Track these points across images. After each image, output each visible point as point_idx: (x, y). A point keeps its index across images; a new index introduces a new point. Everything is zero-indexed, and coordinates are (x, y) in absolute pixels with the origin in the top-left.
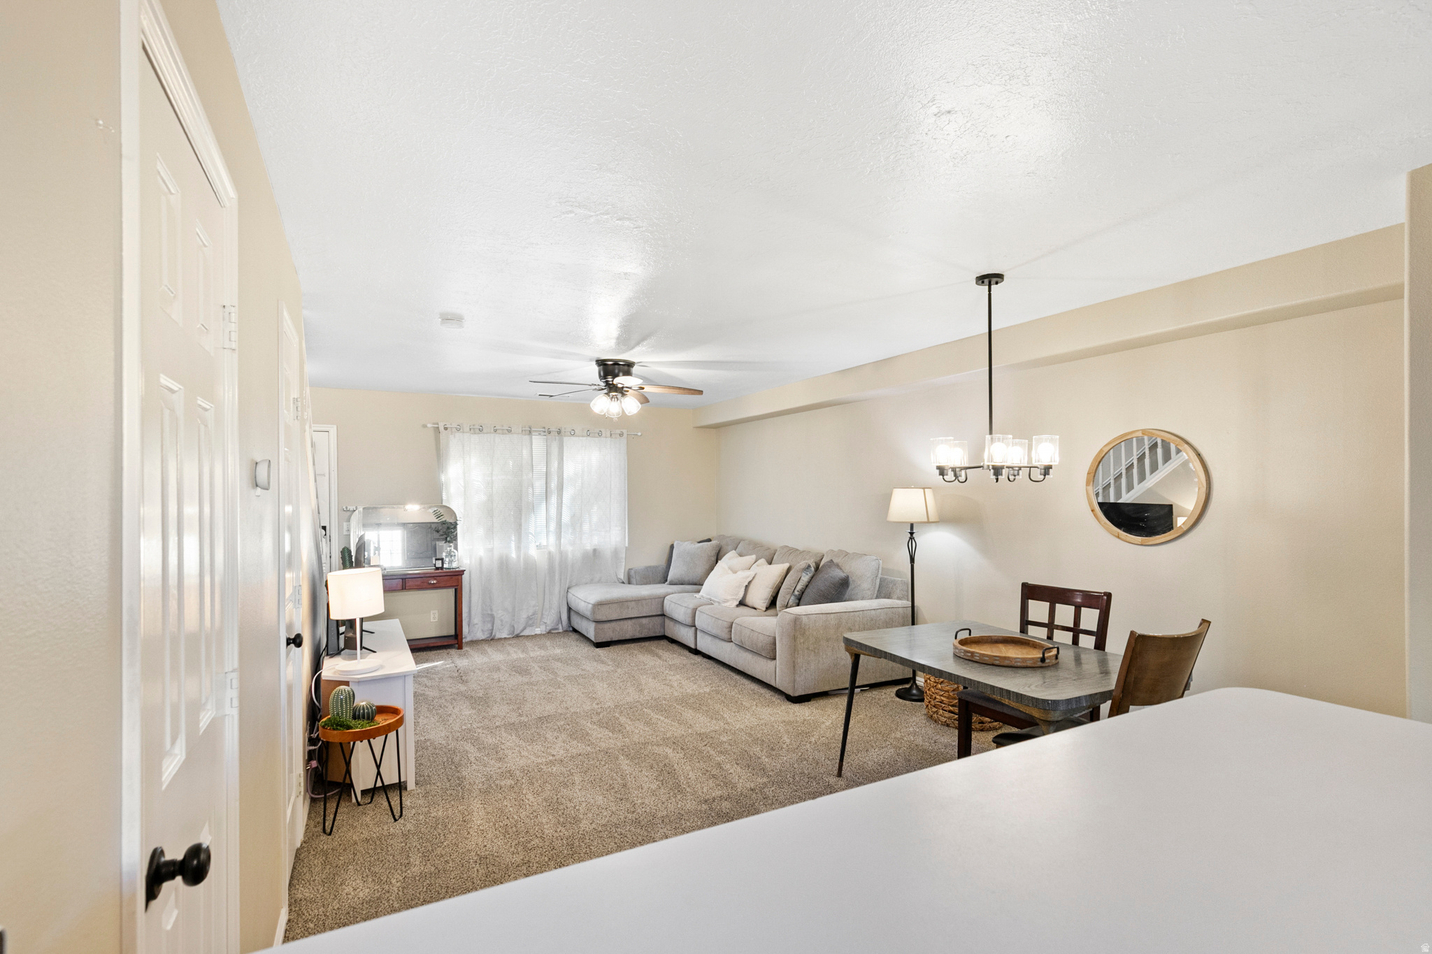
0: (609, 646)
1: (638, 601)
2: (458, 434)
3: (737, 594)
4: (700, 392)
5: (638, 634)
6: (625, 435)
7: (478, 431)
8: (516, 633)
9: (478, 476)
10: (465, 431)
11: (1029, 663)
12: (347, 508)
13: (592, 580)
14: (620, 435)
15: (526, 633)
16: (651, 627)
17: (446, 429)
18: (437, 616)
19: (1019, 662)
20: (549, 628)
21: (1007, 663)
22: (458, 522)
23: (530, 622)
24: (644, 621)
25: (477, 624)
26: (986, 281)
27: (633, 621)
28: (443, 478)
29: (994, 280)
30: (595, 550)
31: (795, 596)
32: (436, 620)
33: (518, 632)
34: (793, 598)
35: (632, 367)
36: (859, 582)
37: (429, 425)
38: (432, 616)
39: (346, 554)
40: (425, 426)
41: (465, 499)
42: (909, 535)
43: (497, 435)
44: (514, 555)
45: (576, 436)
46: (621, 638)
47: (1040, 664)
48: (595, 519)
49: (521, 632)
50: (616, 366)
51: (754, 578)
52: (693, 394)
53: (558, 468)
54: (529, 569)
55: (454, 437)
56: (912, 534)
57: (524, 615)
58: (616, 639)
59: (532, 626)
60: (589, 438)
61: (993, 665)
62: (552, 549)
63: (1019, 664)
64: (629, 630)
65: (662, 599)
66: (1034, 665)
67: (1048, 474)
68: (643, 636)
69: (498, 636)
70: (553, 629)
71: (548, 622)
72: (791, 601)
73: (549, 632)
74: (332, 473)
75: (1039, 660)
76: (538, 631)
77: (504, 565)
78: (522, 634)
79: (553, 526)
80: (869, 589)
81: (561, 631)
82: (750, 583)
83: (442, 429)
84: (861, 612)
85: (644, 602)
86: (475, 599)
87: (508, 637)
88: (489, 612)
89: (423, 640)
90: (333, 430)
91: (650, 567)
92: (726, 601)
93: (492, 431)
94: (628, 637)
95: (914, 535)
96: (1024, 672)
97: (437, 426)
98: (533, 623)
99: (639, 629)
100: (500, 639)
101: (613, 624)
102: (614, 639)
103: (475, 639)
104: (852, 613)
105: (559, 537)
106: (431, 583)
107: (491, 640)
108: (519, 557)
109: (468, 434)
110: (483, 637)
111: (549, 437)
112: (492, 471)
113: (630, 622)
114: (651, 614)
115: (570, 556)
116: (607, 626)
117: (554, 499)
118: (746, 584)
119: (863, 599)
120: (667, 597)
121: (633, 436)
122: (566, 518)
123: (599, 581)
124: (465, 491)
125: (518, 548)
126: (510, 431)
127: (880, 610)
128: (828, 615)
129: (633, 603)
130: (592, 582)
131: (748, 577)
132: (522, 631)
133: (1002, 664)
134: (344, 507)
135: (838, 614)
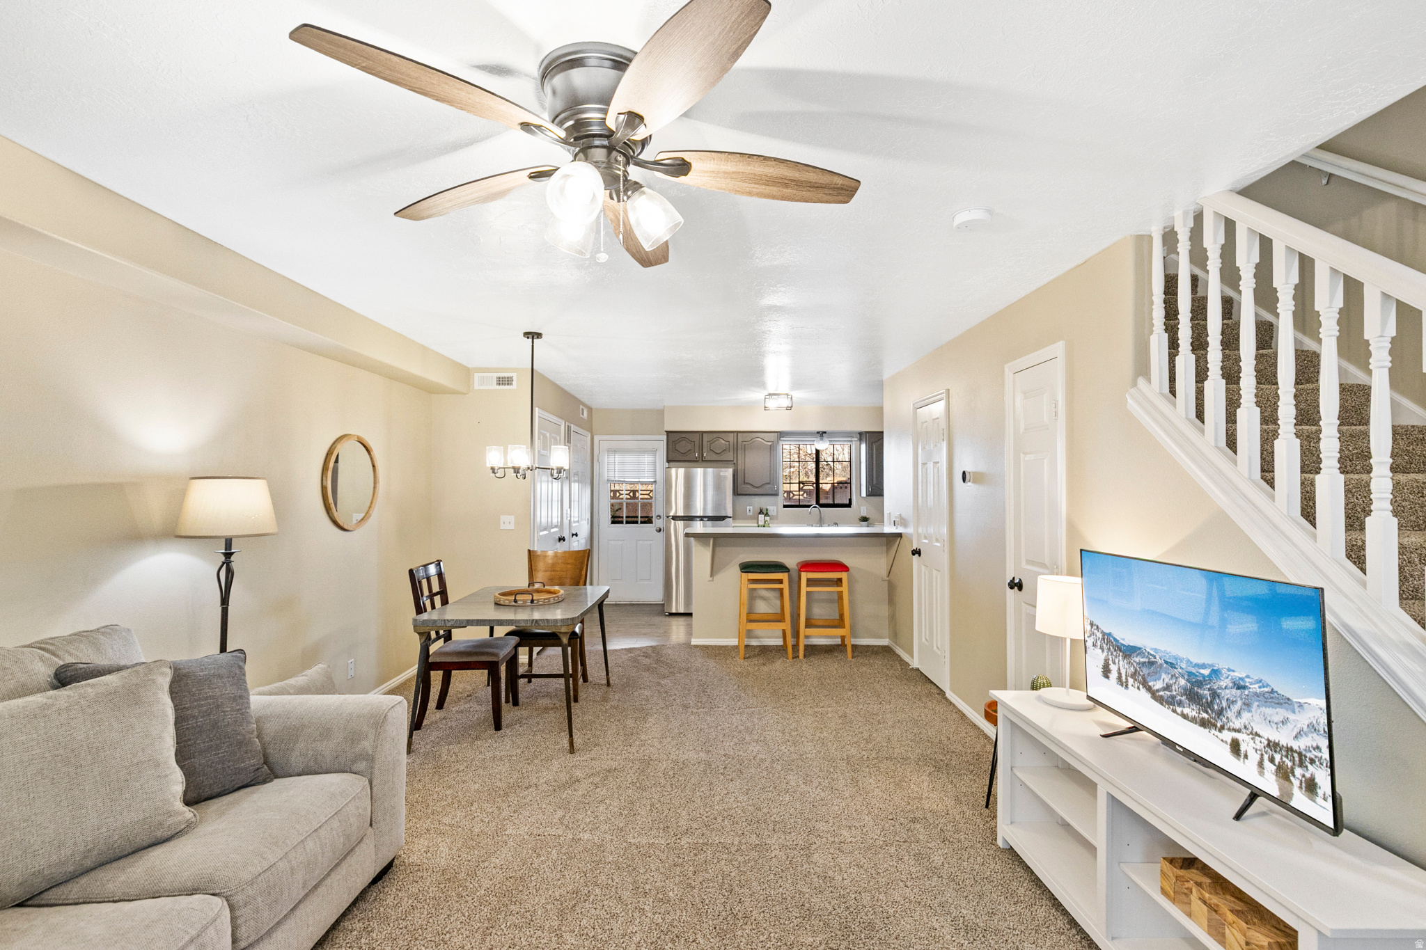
56: (228, 555)
95: (232, 558)
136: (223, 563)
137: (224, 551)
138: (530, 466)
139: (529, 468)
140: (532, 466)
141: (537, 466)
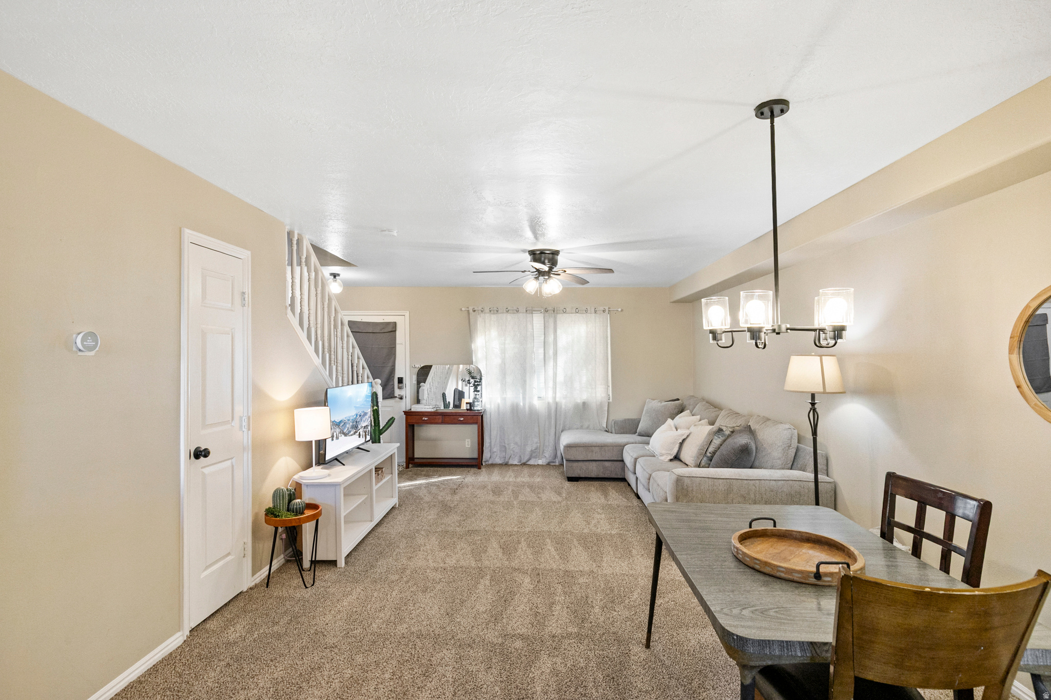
0: (577, 481)
1: (602, 446)
2: (482, 315)
3: (671, 450)
4: (611, 271)
5: (601, 474)
6: (607, 311)
7: (496, 312)
8: (522, 462)
9: (496, 345)
10: (486, 311)
11: (796, 577)
12: (414, 366)
13: (582, 426)
14: (603, 311)
15: (531, 462)
16: (611, 470)
18: (470, 443)
19: (782, 572)
20: (548, 461)
21: (767, 570)
23: (534, 454)
24: (607, 464)
25: (495, 452)
26: (766, 110)
27: (597, 463)
28: (473, 347)
29: (777, 109)
30: (584, 403)
31: (708, 457)
32: (469, 446)
33: (524, 461)
34: (705, 459)
35: (558, 255)
36: (770, 451)
37: (463, 309)
38: (467, 443)
39: (375, 397)
40: (461, 310)
41: (488, 360)
42: (810, 406)
43: (509, 314)
44: (522, 404)
45: (567, 313)
46: (587, 476)
47: (813, 581)
48: (584, 379)
49: (527, 462)
50: (543, 255)
51: (688, 436)
52: (606, 273)
53: (554, 338)
54: (533, 414)
55: (479, 317)
56: (813, 404)
57: (529, 449)
58: (584, 476)
59: (536, 458)
60: (577, 314)
61: (753, 569)
62: (551, 401)
63: (783, 575)
64: (593, 470)
65: (621, 447)
66: (803, 581)
67: (841, 338)
68: (606, 476)
69: (511, 462)
70: (550, 462)
71: (547, 456)
72: (703, 461)
73: (548, 464)
75: (813, 575)
76: (540, 462)
77: (515, 410)
78: (528, 463)
79: (551, 384)
80: (779, 459)
81: (557, 464)
82: (684, 440)
83: (471, 311)
84: (757, 481)
85: (606, 448)
86: (494, 433)
87: (517, 464)
88: (503, 444)
89: (459, 460)
90: (407, 314)
91: (628, 419)
92: (662, 455)
93: (505, 311)
94: (593, 475)
95: (816, 406)
96: (785, 586)
97: (468, 309)
98: (537, 455)
99: (602, 470)
100: (511, 465)
101: (580, 464)
102: (581, 476)
103: (494, 463)
104: (746, 482)
105: (555, 392)
106: (460, 420)
107: (506, 465)
108: (524, 405)
109: (488, 315)
110: (500, 462)
111: (547, 314)
112: (505, 340)
113: (594, 464)
114: (612, 459)
115: (563, 407)
116: (575, 464)
117: (551, 364)
118: (681, 441)
119: (772, 468)
120: (626, 447)
121: (615, 312)
122: (560, 378)
123: (588, 428)
125: (524, 398)
126: (517, 311)
127: (783, 482)
128: (715, 480)
129: (597, 448)
130: (582, 427)
131: (683, 435)
132: (528, 460)
133: (762, 570)
135: (728, 481)
136: (811, 409)
137: (810, 401)
138: (776, 327)
139: (774, 331)
140: (779, 326)
141: (788, 326)
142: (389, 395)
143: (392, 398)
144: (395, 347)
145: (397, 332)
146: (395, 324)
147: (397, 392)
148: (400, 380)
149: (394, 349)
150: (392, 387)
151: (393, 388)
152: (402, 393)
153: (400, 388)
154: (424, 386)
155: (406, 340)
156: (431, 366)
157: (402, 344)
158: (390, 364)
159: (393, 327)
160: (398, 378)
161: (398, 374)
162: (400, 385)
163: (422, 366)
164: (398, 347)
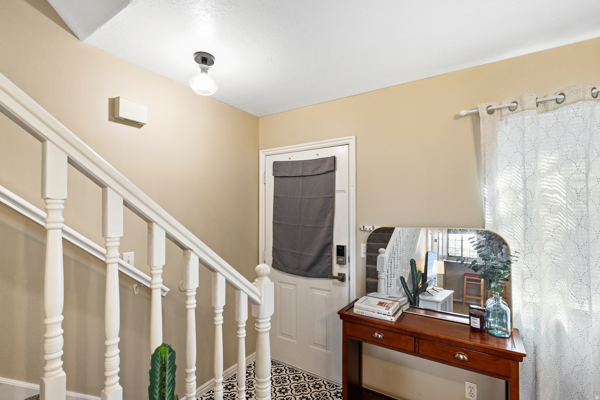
2: (513, 118)
7: (553, 104)
10: (526, 106)
12: (364, 227)
17: (491, 112)
18: (475, 392)
22: (513, 259)
28: (486, 191)
38: (467, 391)
40: (456, 116)
41: (525, 222)
55: (506, 123)
74: (351, 188)
83: (483, 113)
90: (353, 142)
93: (589, 95)
97: (475, 110)
124: (525, 208)
134: (362, 227)
142: (324, 272)
143: (326, 277)
144: (333, 198)
145: (337, 173)
146: (334, 158)
147: (337, 269)
148: (341, 250)
149: (332, 199)
150: (328, 260)
151: (331, 262)
152: (344, 270)
153: (341, 263)
154: (384, 253)
155: (351, 185)
156: (394, 228)
157: (343, 191)
158: (326, 225)
159: (330, 165)
160: (338, 246)
161: (337, 241)
162: (341, 259)
163: (376, 227)
164: (338, 196)
